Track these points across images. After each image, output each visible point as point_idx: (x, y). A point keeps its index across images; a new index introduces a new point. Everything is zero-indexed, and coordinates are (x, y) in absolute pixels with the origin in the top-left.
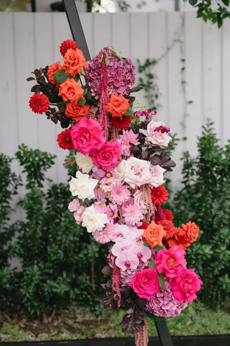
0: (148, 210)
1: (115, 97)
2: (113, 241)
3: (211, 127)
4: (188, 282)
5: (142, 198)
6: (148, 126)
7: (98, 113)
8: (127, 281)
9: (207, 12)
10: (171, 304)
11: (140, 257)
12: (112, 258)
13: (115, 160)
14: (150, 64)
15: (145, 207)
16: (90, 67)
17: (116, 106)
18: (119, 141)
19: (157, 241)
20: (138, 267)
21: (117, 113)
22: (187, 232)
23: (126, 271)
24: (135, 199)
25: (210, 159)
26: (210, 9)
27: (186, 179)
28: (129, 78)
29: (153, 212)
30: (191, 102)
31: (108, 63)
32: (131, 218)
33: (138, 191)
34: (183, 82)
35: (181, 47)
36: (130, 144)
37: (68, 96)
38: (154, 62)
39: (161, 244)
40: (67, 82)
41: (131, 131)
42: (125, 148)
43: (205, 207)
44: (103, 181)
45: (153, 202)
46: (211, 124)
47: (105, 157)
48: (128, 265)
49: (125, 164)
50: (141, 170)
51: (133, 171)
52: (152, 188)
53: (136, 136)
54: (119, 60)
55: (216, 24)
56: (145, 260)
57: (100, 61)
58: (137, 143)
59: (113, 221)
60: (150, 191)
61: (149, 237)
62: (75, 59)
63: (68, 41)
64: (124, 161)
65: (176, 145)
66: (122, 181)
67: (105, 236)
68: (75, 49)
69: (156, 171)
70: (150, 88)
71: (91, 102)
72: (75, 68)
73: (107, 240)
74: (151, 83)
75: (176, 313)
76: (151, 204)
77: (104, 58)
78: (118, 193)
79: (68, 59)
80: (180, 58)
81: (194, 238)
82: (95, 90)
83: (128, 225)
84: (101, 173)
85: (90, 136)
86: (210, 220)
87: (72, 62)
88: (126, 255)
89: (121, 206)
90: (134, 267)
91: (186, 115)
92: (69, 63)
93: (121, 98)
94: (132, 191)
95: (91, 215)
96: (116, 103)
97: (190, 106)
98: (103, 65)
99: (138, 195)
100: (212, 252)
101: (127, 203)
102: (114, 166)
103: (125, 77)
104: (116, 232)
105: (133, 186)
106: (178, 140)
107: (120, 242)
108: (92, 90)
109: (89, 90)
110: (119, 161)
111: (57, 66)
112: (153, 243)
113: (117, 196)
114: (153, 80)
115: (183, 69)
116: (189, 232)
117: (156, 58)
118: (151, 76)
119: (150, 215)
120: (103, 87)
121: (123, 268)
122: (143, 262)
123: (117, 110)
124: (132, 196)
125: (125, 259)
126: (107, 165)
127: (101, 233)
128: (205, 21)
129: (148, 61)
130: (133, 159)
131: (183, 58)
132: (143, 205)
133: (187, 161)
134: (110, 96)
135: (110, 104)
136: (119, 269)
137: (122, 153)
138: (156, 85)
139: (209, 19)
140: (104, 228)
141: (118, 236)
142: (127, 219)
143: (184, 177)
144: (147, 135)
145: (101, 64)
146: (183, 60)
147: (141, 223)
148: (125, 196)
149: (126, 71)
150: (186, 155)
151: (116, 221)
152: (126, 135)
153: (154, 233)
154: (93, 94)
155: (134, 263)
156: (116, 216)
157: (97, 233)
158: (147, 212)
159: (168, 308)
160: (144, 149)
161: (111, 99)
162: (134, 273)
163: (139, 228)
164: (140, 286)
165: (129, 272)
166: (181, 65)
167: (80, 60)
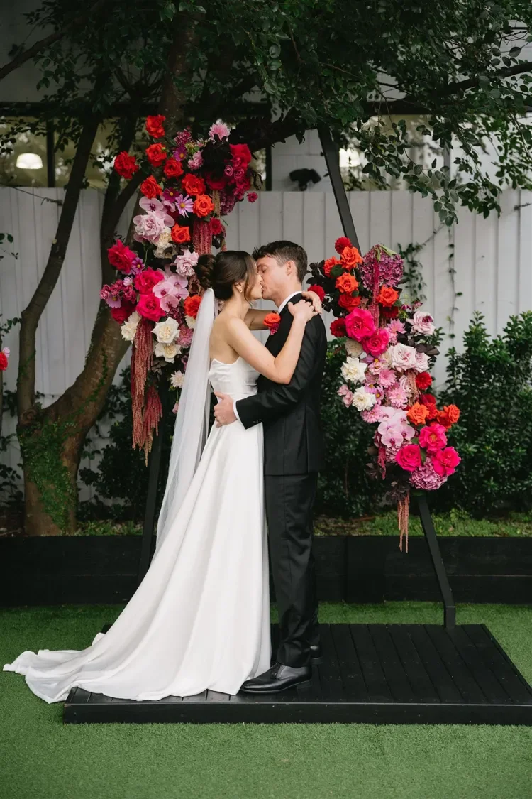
0: (412, 394)
1: (385, 288)
2: (379, 421)
3: (480, 321)
4: (448, 458)
5: (407, 383)
6: (415, 316)
7: (369, 303)
8: (392, 458)
9: (473, 200)
10: (432, 477)
11: (404, 435)
12: (378, 437)
13: (383, 347)
14: (413, 249)
15: (410, 391)
16: (363, 263)
17: (386, 298)
18: (387, 329)
19: (421, 419)
20: (402, 445)
21: (387, 303)
22: (448, 413)
23: (391, 448)
24: (401, 384)
25: (477, 354)
26: (477, 198)
27: (452, 377)
28: (398, 273)
29: (417, 396)
30: (460, 294)
31: (379, 259)
32: (397, 400)
33: (404, 376)
34: (451, 271)
35: (449, 231)
36: (397, 332)
37: (345, 288)
38: (418, 248)
39: (424, 422)
40: (343, 276)
41: (398, 320)
42: (393, 336)
43: (471, 407)
44: (372, 366)
45: (417, 386)
46: (481, 318)
47: (374, 343)
48: (393, 442)
49: (393, 350)
50: (408, 355)
51: (400, 356)
52: (417, 373)
53: (402, 325)
54: (389, 256)
55: (482, 214)
56: (408, 438)
57: (372, 257)
58: (404, 332)
59: (380, 403)
60: (415, 377)
61: (413, 416)
62: (352, 256)
63: (343, 238)
64: (392, 347)
65: (442, 339)
66: (389, 367)
67: (372, 416)
68: (351, 247)
69: (421, 356)
70: (413, 277)
71: (363, 293)
72: (351, 264)
73: (374, 420)
74: (414, 271)
75: (436, 486)
76: (416, 388)
77: (376, 255)
78: (386, 377)
79: (345, 256)
80: (448, 243)
81: (455, 419)
82: (367, 282)
83: (394, 407)
84: (370, 359)
85: (362, 324)
86: (476, 420)
87: (349, 258)
88: (392, 433)
89: (387, 389)
90: (398, 444)
91: (454, 309)
92: (346, 260)
93: (391, 291)
94: (398, 375)
95: (362, 396)
96: (387, 295)
97: (458, 298)
98: (375, 260)
99: (403, 380)
100: (475, 450)
101: (393, 387)
102: (382, 352)
103: (395, 271)
104: (382, 413)
105: (400, 370)
106: (443, 334)
107: (386, 421)
108: (364, 283)
109: (362, 282)
110: (387, 347)
111: (333, 261)
112: (416, 421)
113: (384, 379)
114: (415, 268)
115: (452, 256)
116: (450, 413)
117: (420, 244)
118: (413, 264)
119: (415, 398)
120: (374, 280)
121: (389, 445)
122: (407, 441)
123: (387, 300)
124: (398, 381)
125: (390, 436)
126: (376, 351)
127: (369, 413)
128: (471, 210)
129: (411, 245)
130: (401, 346)
131: (451, 243)
132: (408, 389)
133: (453, 357)
134: (381, 287)
135: (381, 296)
136: (384, 446)
137: (390, 341)
138: (420, 274)
139: (475, 208)
140: (372, 408)
141: (384, 416)
142: (393, 401)
143: (449, 376)
144: (412, 324)
145: (373, 259)
146: (452, 246)
147: (406, 406)
148: (391, 379)
149: (395, 266)
150: (452, 351)
151: (383, 403)
152: (394, 324)
153: (419, 412)
154: (365, 286)
155: (399, 440)
156: (382, 398)
157: (365, 412)
158: (411, 396)
159: (429, 480)
160: (409, 337)
161: (382, 291)
162: (398, 450)
163: (404, 410)
164: (404, 459)
165: (394, 449)
166: (449, 252)
167: (356, 257)
